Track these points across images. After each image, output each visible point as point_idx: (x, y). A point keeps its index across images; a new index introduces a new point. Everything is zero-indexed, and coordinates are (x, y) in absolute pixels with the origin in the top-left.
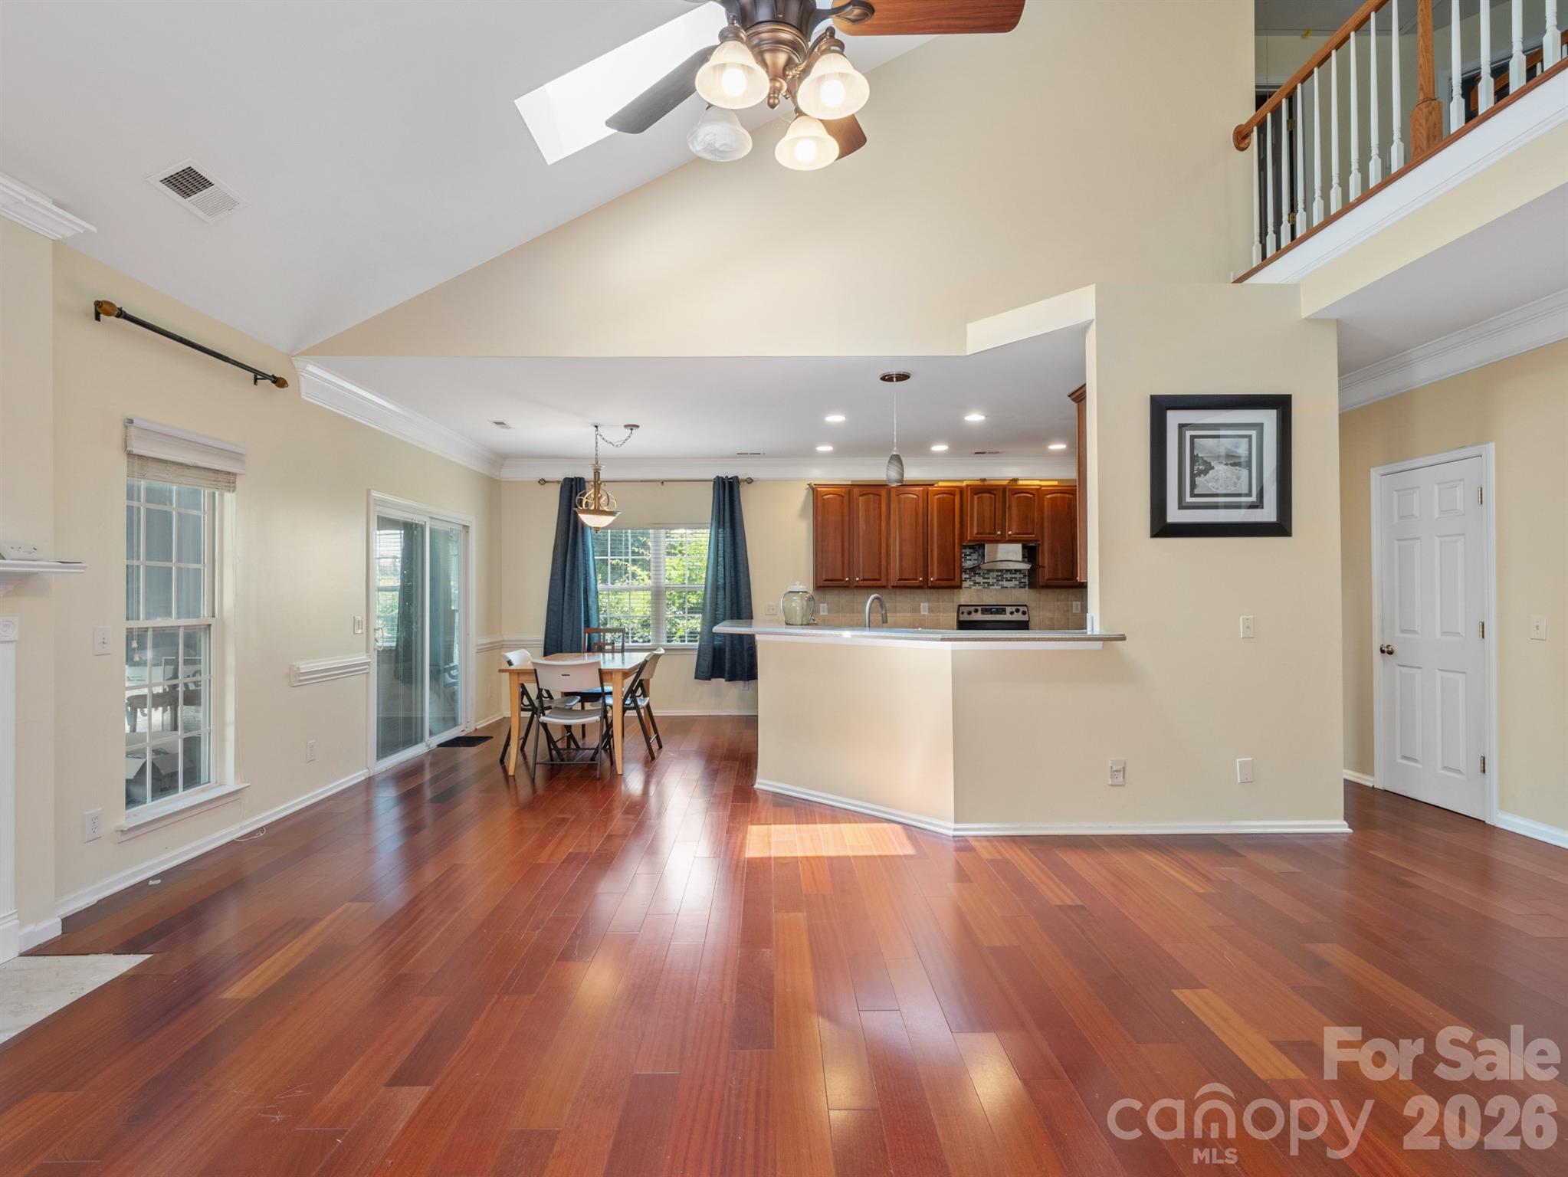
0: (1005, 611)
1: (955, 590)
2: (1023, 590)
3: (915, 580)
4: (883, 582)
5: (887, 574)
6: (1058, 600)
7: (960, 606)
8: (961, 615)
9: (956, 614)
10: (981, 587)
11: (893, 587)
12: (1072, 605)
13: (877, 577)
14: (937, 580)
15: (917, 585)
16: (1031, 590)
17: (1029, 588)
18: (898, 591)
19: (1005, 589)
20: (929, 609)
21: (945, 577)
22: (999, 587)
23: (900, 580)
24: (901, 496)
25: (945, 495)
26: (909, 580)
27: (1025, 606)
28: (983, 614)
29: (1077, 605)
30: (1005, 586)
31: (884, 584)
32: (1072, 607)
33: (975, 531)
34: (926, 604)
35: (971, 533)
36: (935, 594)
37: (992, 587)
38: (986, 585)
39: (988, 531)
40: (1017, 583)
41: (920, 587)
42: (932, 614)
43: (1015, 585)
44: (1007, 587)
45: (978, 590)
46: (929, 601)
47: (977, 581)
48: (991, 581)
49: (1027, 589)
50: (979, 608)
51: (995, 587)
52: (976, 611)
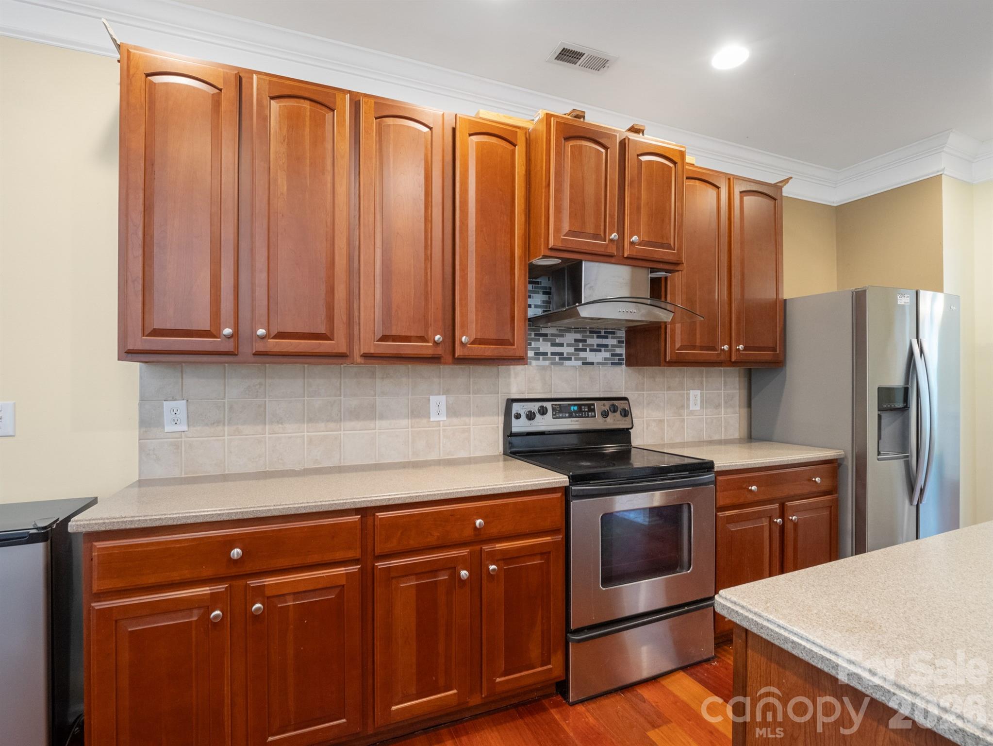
0: (594, 410)
1: (502, 368)
2: (617, 369)
3: (422, 339)
4: (338, 344)
5: (350, 322)
6: (669, 388)
7: (511, 402)
8: (514, 422)
9: (501, 419)
10: (547, 363)
11: (366, 356)
12: (688, 394)
13: (322, 329)
14: (473, 343)
15: (430, 352)
16: (630, 370)
17: (628, 365)
18: (378, 368)
19: (591, 367)
20: (448, 408)
21: (492, 335)
22: (580, 363)
23: (384, 338)
24: (390, 121)
25: (493, 140)
26: (407, 339)
27: (625, 399)
28: (555, 417)
29: (696, 396)
30: (589, 360)
31: (343, 349)
32: (688, 399)
33: (566, 227)
34: (442, 399)
35: (557, 230)
36: (460, 376)
37: (567, 363)
38: (557, 358)
39: (590, 229)
40: (608, 355)
41: (434, 360)
42: (455, 420)
43: (605, 359)
44: (592, 363)
45: (544, 368)
46: (446, 392)
47: (541, 350)
48: (566, 350)
49: (624, 366)
50: (548, 405)
51: (573, 363)
52: (543, 411)
